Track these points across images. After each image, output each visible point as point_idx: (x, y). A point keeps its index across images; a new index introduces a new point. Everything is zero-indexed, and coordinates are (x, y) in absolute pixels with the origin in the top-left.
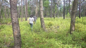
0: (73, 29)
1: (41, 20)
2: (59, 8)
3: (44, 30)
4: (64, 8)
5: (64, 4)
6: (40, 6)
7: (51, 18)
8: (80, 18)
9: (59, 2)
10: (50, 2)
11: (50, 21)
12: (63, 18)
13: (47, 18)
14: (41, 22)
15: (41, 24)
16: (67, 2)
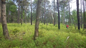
0: (37, 34)
1: (3, 27)
2: (27, 14)
3: (6, 38)
4: (31, 15)
5: (31, 11)
6: (2, 11)
7: (18, 24)
8: (45, 24)
9: (27, 8)
10: (18, 7)
11: (16, 28)
12: (30, 24)
13: (14, 24)
14: (3, 28)
15: (3, 31)
16: (34, 9)
